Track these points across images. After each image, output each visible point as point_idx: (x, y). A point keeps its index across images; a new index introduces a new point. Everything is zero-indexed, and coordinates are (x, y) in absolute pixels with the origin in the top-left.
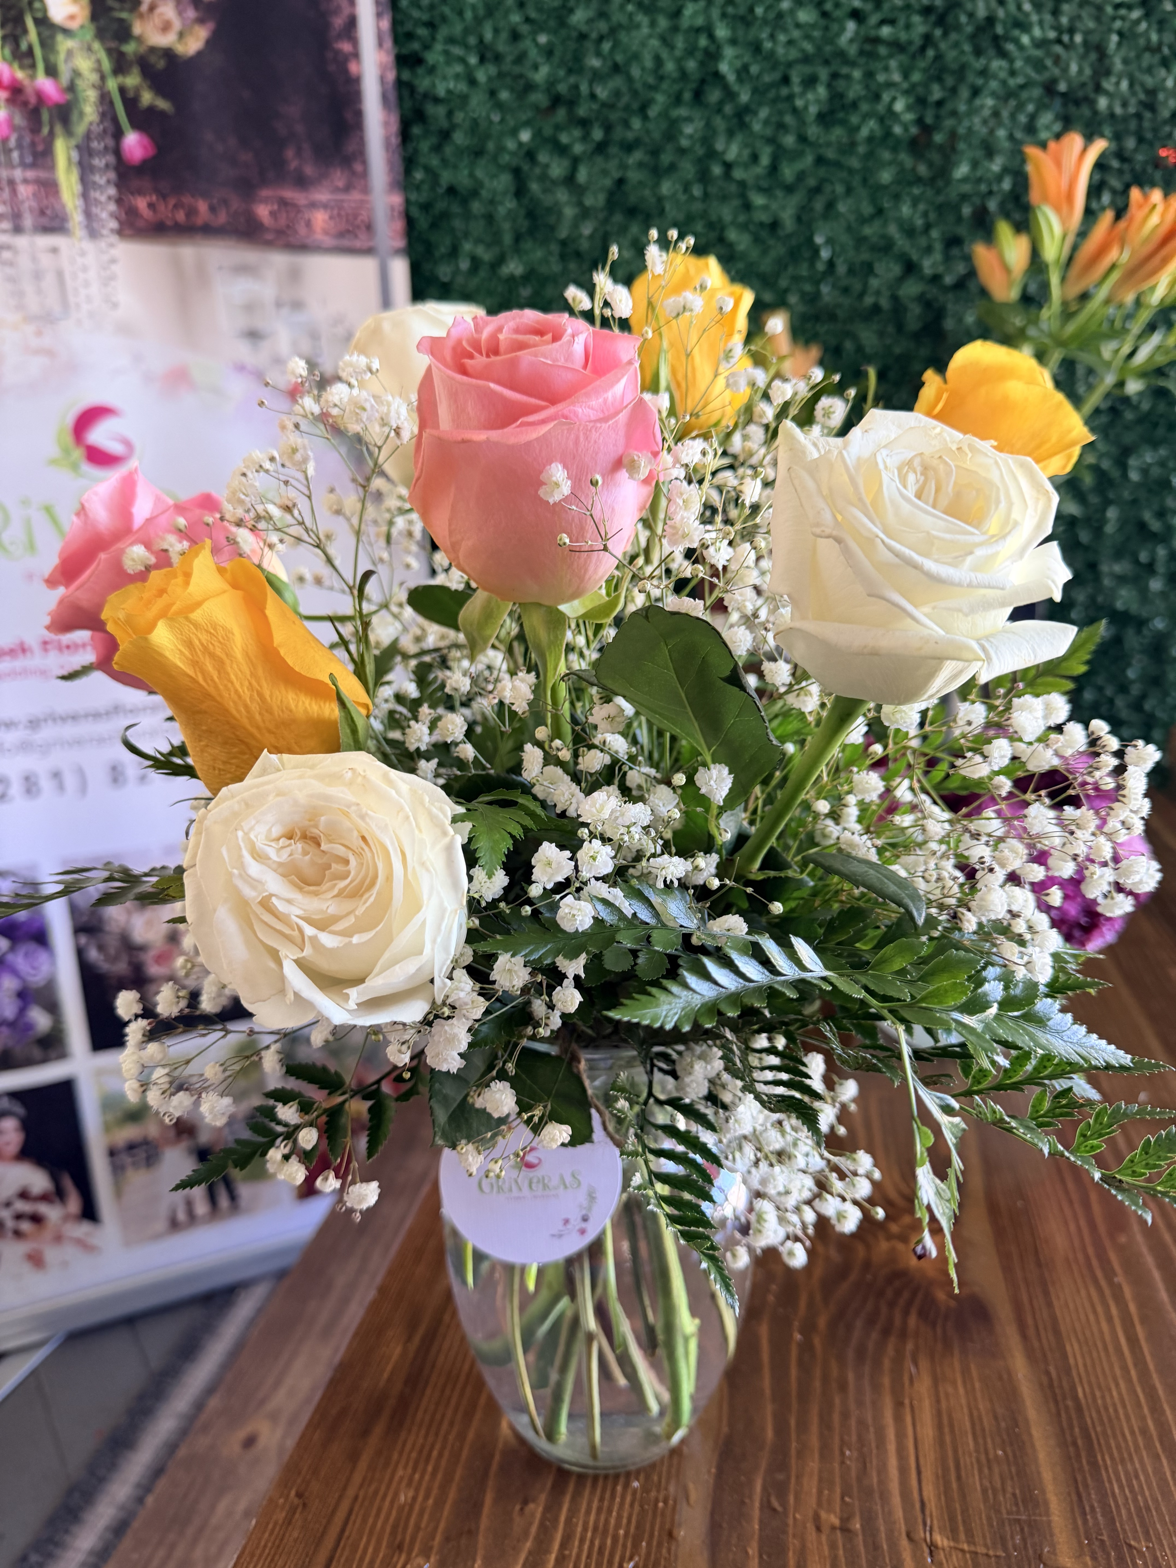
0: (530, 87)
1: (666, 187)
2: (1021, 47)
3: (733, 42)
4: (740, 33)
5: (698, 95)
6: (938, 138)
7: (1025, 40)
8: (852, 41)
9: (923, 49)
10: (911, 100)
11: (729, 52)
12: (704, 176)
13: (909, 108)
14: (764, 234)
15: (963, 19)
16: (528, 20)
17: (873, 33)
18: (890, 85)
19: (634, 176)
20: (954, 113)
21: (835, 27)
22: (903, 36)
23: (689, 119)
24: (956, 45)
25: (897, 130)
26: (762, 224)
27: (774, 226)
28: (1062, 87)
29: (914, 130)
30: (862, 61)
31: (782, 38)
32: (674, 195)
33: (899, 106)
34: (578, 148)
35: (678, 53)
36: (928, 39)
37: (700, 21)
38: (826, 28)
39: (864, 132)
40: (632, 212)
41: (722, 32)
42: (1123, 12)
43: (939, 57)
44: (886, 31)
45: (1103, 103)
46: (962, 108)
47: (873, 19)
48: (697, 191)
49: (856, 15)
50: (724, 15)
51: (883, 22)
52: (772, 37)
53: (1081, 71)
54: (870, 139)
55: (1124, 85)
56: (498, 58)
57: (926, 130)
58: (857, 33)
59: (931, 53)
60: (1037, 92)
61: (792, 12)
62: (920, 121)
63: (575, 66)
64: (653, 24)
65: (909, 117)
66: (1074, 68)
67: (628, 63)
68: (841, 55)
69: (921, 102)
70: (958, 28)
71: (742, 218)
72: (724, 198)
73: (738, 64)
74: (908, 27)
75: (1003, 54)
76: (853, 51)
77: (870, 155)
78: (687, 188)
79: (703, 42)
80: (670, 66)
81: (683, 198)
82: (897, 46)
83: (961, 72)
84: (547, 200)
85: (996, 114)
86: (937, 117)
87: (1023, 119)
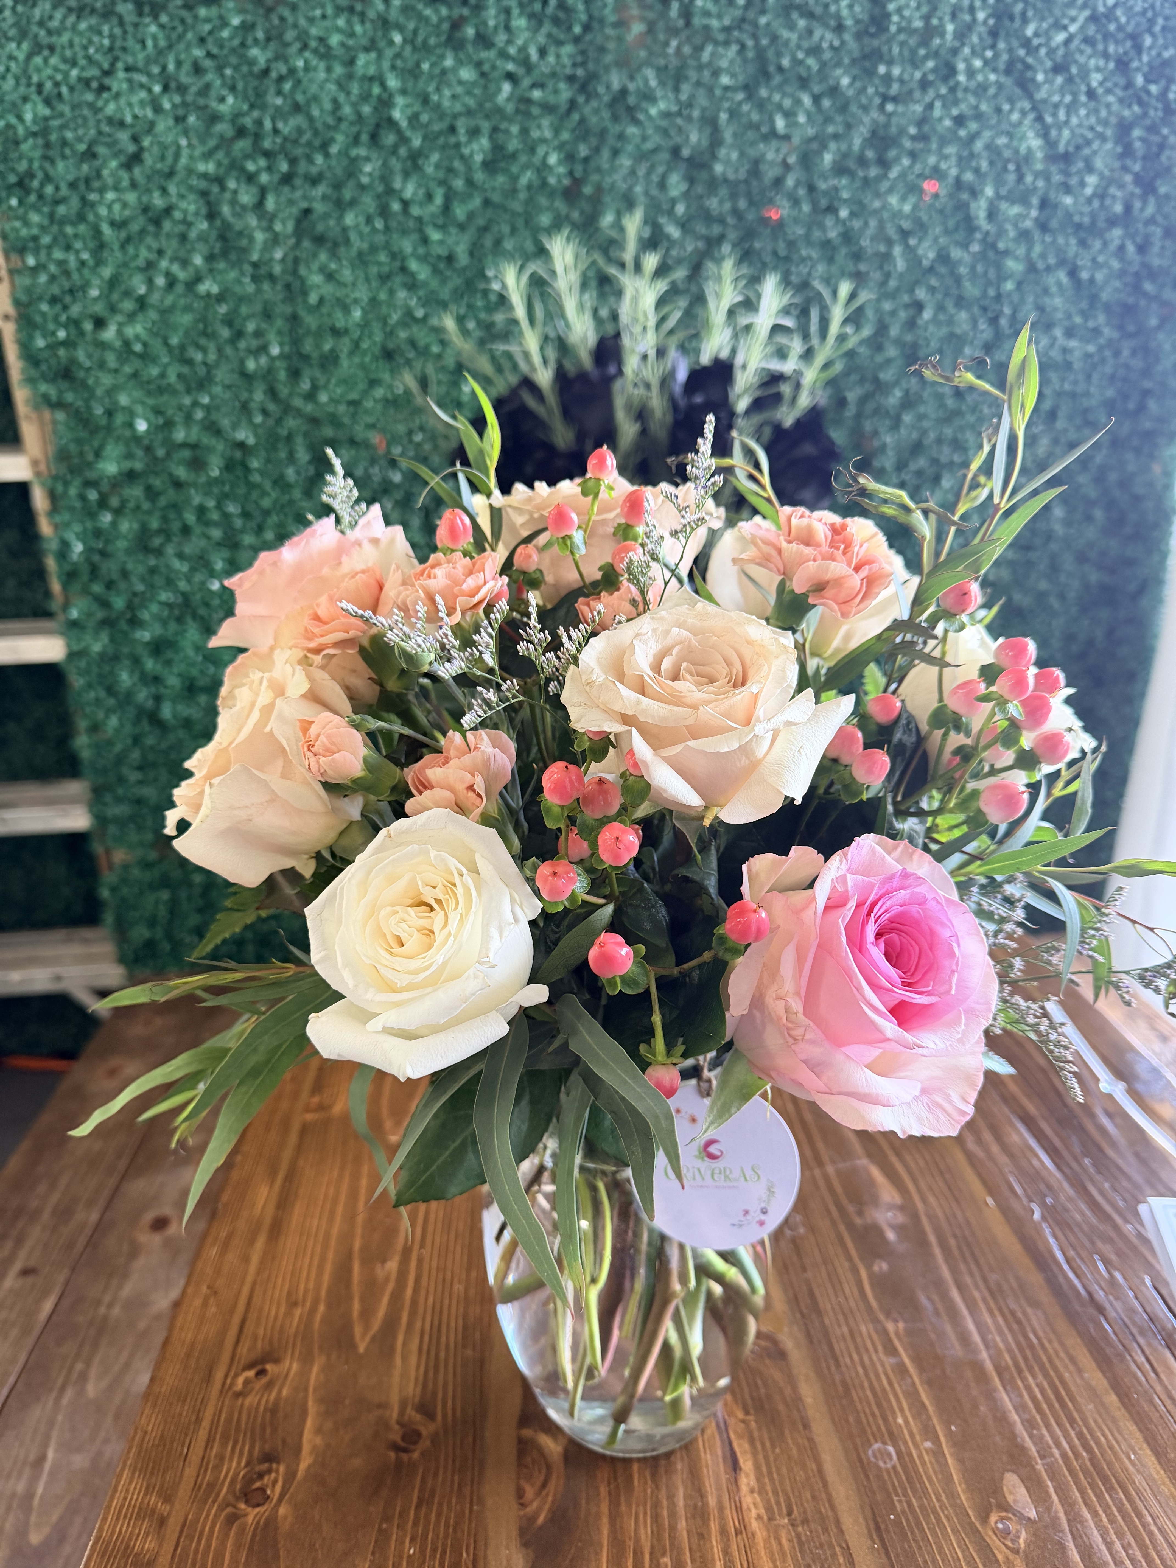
0: (214, 118)
1: (349, 219)
2: (650, 118)
3: (404, 92)
4: (410, 84)
5: (374, 137)
6: (587, 190)
7: (653, 111)
8: (508, 100)
9: (569, 112)
10: (562, 156)
11: (400, 101)
12: (384, 211)
13: (560, 162)
14: (442, 266)
15: (601, 89)
16: (209, 55)
17: (527, 95)
18: (543, 141)
19: (319, 208)
20: (599, 170)
21: (492, 87)
22: (552, 99)
23: (368, 159)
24: (597, 111)
25: (552, 180)
26: (439, 257)
27: (450, 259)
28: (686, 152)
29: (566, 182)
30: (519, 118)
31: (447, 92)
32: (357, 226)
33: (553, 159)
34: (264, 178)
35: (353, 98)
36: (572, 105)
37: (372, 71)
38: (485, 87)
39: (524, 181)
40: (320, 240)
41: (393, 82)
42: (729, 94)
43: (582, 121)
44: (537, 94)
45: (718, 168)
46: (606, 166)
47: (526, 82)
48: (379, 224)
49: (510, 77)
50: (393, 67)
51: (534, 86)
52: (438, 90)
53: (699, 140)
54: (529, 187)
55: (734, 155)
56: (182, 89)
57: (577, 183)
58: (512, 94)
59: (576, 117)
60: (665, 156)
61: (454, 70)
62: (571, 173)
63: (257, 102)
64: (329, 70)
65: (562, 170)
66: (694, 137)
67: (308, 103)
68: (499, 110)
69: (570, 158)
70: (597, 95)
71: (421, 251)
72: (404, 232)
73: (409, 112)
74: (556, 91)
75: (636, 122)
76: (510, 108)
77: (530, 201)
78: (369, 220)
79: (376, 90)
80: (347, 110)
81: (366, 230)
82: (548, 108)
83: (603, 134)
84: (238, 225)
85: (633, 172)
86: (585, 171)
87: (655, 178)
